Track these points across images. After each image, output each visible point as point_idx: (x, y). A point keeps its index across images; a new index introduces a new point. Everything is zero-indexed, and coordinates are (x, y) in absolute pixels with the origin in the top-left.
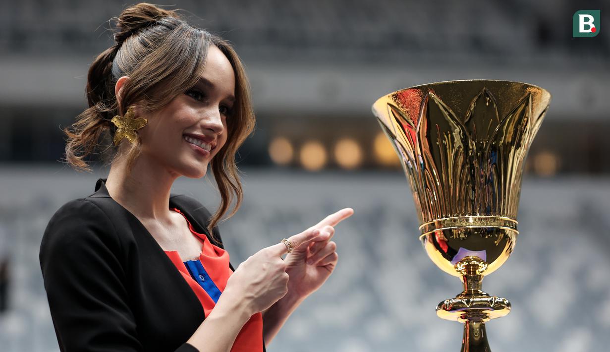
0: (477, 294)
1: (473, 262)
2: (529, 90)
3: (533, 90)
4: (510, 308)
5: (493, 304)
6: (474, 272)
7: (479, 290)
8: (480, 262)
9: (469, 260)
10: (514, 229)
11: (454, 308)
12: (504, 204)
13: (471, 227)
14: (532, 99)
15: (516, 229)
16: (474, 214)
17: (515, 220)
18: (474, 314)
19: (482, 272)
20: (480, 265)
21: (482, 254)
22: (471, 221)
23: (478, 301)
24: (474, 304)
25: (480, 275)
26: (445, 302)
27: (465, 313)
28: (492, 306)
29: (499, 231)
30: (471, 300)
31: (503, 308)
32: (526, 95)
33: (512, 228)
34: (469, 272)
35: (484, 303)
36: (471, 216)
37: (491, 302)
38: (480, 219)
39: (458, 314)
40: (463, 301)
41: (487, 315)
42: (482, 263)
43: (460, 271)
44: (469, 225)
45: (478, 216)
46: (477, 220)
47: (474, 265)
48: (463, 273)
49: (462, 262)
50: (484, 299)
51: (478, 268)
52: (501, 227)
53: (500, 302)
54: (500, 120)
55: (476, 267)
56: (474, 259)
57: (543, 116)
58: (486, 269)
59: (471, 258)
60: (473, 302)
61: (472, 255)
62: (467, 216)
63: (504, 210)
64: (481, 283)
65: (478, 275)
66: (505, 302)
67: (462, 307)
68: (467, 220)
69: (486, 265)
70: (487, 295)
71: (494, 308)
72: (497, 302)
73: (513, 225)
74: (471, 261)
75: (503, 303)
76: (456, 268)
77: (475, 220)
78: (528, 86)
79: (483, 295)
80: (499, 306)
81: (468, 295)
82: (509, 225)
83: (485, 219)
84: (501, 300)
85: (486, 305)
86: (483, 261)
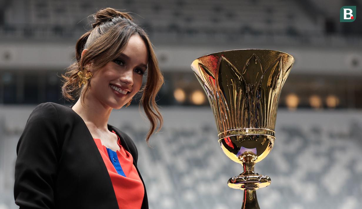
0: (251, 173)
1: (249, 155)
2: (280, 55)
3: (282, 55)
4: (270, 181)
5: (260, 179)
6: (250, 161)
7: (253, 171)
8: (253, 155)
9: (246, 154)
10: (272, 135)
11: (237, 182)
12: (266, 121)
13: (247, 135)
14: (282, 60)
15: (274, 135)
16: (249, 127)
17: (273, 130)
18: (249, 185)
19: (255, 160)
20: (253, 156)
21: (254, 151)
22: (247, 131)
23: (251, 178)
24: (249, 179)
25: (253, 163)
26: (233, 178)
27: (244, 184)
28: (259, 180)
29: (263, 137)
30: (247, 177)
31: (266, 181)
32: (279, 57)
33: (271, 135)
34: (246, 161)
35: (255, 179)
36: (247, 128)
37: (259, 178)
38: (253, 130)
39: (240, 185)
40: (242, 178)
41: (257, 186)
42: (254, 155)
43: (241, 160)
44: (246, 133)
45: (251, 128)
46: (251, 130)
47: (249, 157)
48: (243, 161)
49: (242, 155)
50: (255, 177)
51: (252, 159)
52: (265, 135)
53: (264, 178)
54: (263, 73)
55: (251, 158)
56: (249, 153)
57: (289, 70)
58: (257, 159)
59: (248, 152)
60: (248, 178)
61: (248, 150)
62: (244, 128)
63: (266, 124)
64: (254, 167)
65: (252, 163)
66: (267, 178)
67: (243, 181)
68: (245, 131)
69: (257, 157)
70: (257, 174)
71: (261, 182)
72: (262, 178)
73: (272, 134)
74: (248, 155)
75: (266, 178)
76: (239, 158)
77: (250, 130)
78: (280, 53)
79: (255, 174)
80: (264, 181)
81: (246, 174)
82: (270, 133)
83: (256, 130)
84: (265, 177)
85: (256, 180)
86: (254, 154)
